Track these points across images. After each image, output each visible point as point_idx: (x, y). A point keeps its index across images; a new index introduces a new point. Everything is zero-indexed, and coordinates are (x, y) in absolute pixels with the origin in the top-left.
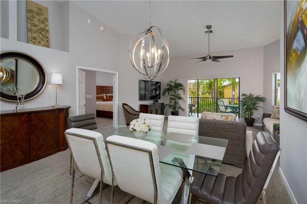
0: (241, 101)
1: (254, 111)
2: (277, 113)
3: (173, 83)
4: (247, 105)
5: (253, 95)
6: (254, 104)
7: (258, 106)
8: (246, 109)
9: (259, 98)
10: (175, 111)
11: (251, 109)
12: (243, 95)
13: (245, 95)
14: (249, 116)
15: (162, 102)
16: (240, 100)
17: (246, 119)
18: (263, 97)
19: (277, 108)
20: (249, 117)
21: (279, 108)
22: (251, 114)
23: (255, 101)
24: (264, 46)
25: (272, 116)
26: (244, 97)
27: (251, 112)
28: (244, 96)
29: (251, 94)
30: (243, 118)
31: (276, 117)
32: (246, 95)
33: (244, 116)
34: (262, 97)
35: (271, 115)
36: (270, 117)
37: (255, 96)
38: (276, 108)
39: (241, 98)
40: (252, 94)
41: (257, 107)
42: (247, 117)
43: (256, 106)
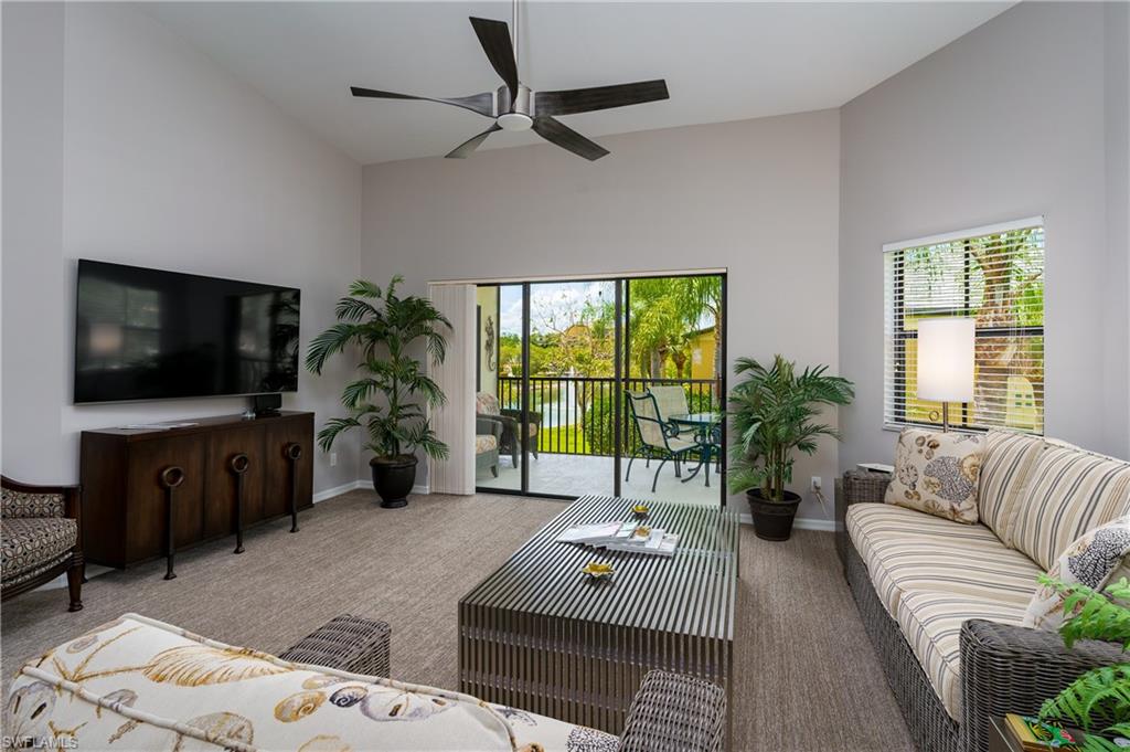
0: (732, 400)
1: (794, 453)
2: (922, 477)
3: (378, 294)
4: (763, 424)
5: (790, 367)
6: (797, 416)
7: (817, 429)
8: (755, 441)
9: (823, 384)
10: (389, 457)
11: (778, 445)
12: (741, 369)
13: (752, 365)
14: (769, 482)
15: (305, 409)
16: (728, 395)
17: (755, 495)
18: (836, 376)
19: (925, 448)
20: (773, 487)
21: (935, 446)
22: (783, 470)
23: (803, 401)
24: (841, 108)
25: (897, 489)
26: (746, 375)
27: (779, 463)
28: (749, 371)
29: (778, 361)
30: (744, 493)
31: (920, 504)
32: (758, 367)
33: (745, 480)
34: (834, 379)
35: (885, 484)
36: (881, 500)
37: (798, 373)
38: (916, 448)
39: (734, 380)
40: (787, 359)
41: (806, 432)
42: (762, 484)
43: (808, 424)
